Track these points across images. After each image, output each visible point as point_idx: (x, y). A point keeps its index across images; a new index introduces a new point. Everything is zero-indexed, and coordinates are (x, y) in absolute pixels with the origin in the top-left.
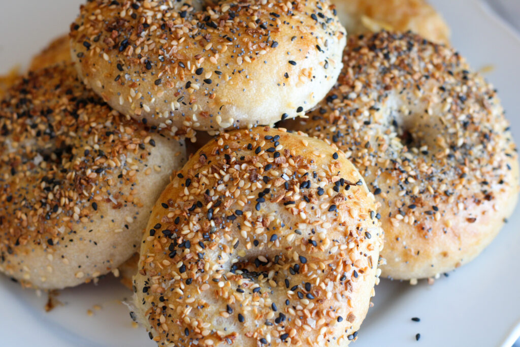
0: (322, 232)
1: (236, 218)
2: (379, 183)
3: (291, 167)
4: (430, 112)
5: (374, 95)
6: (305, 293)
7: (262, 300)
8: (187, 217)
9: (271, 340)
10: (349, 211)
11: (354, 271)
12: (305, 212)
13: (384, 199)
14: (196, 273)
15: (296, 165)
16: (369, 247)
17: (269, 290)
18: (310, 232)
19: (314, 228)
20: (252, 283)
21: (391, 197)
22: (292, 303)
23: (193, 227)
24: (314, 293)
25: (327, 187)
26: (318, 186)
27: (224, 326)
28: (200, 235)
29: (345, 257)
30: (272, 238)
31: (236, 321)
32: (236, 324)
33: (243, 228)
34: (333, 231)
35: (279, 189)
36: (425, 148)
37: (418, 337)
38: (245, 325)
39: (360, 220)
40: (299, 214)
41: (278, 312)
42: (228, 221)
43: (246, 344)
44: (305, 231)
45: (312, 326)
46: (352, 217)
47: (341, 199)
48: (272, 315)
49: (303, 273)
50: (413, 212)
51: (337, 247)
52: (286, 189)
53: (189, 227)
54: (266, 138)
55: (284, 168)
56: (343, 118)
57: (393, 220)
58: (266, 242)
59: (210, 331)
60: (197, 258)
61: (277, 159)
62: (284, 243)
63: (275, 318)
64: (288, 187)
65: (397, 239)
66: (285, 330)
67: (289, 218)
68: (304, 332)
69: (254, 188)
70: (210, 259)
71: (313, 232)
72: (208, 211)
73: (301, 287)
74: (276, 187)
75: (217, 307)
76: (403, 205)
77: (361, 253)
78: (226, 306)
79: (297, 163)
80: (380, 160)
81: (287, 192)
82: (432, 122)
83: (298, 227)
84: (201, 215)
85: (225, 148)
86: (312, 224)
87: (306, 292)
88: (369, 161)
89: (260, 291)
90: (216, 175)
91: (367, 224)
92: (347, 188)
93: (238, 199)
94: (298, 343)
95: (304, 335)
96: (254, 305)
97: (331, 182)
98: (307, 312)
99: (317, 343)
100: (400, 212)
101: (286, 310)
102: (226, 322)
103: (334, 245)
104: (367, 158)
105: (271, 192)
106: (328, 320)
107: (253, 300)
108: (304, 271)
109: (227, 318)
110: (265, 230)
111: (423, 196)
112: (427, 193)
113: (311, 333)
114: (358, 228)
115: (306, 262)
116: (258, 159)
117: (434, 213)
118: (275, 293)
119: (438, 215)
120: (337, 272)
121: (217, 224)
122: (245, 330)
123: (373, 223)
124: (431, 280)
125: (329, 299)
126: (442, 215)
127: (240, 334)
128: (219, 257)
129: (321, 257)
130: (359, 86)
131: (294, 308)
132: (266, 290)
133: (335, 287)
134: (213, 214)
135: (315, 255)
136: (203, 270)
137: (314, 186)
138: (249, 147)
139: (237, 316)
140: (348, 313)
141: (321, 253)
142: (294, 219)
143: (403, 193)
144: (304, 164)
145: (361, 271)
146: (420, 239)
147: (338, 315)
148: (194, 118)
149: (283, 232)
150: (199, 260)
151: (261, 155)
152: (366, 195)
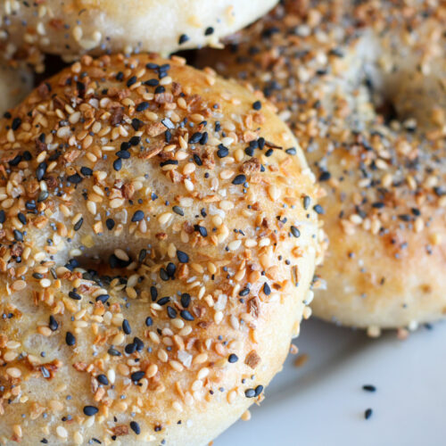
0: (218, 215)
1: (82, 180)
2: (329, 164)
3: (180, 112)
4: (426, 69)
5: (338, 33)
6: (179, 309)
7: (109, 314)
8: (5, 174)
9: (116, 380)
10: (267, 189)
11: (265, 283)
12: (193, 181)
13: (334, 190)
14: (9, 262)
15: (189, 108)
16: (295, 251)
17: (124, 302)
18: (198, 213)
19: (205, 207)
20: (96, 287)
21: (346, 188)
22: (156, 324)
23: (12, 190)
24: (195, 310)
25: (234, 148)
26: (220, 142)
27: (41, 349)
28: (21, 202)
29: (251, 258)
30: (136, 217)
31: (63, 343)
32: (63, 349)
33: (90, 197)
34: (236, 216)
35: (154, 140)
36: (411, 123)
37: (368, 414)
38: (75, 350)
39: (283, 206)
40: (183, 182)
41: (132, 336)
42: (69, 184)
43: (74, 382)
44: (190, 210)
45: (185, 364)
46: (272, 199)
47: (254, 165)
48: (122, 339)
49: (181, 278)
50: (379, 215)
51: (240, 242)
52: (166, 141)
53: (6, 190)
54: (148, 67)
55: (167, 110)
56: (283, 61)
57: (344, 222)
58: (125, 222)
59: (17, 355)
60: (12, 239)
61: (159, 95)
62: (155, 228)
63: (126, 344)
64: (170, 138)
65: (349, 255)
66: (140, 366)
67: (166, 188)
68: (171, 373)
69: (115, 136)
70: (34, 244)
71: (204, 214)
72: (40, 166)
73: (175, 300)
74: (150, 136)
75: (35, 319)
76: (365, 201)
77: (280, 258)
78: (48, 317)
79: (191, 106)
80: (335, 130)
81: (167, 145)
82: (428, 86)
83: (178, 202)
84: (28, 172)
85: (81, 76)
86: (202, 199)
87: (181, 308)
88: (316, 128)
89: (108, 301)
90: (59, 113)
91: (295, 214)
92: (268, 154)
93: (87, 150)
94: (158, 388)
95: (171, 378)
96: (94, 321)
97: (241, 141)
98: (178, 340)
99: (192, 392)
100: (357, 211)
101: (146, 334)
102: (46, 343)
103: (236, 239)
104: (313, 123)
105: (141, 143)
106: (214, 358)
107: (93, 314)
108: (182, 275)
109: (49, 337)
110: (125, 202)
111: (398, 192)
112: (405, 188)
113: (183, 375)
114: (278, 218)
115: (187, 261)
116: (129, 94)
117: (414, 221)
118: (132, 308)
119: (420, 224)
120: (236, 282)
121: (51, 187)
122: (74, 360)
123: (308, 216)
124: (403, 333)
125: (218, 323)
126: (426, 225)
127: (65, 364)
128: (50, 241)
129: (212, 254)
130: (315, 17)
131: (159, 332)
132: (117, 301)
133: (229, 304)
134: (45, 171)
135: (202, 251)
136: (19, 259)
137: (214, 141)
138: (119, 78)
139: (64, 335)
140: (250, 351)
141: (213, 249)
142: (174, 190)
143: (366, 182)
144: (202, 109)
145: (277, 286)
146: (388, 260)
147: (231, 351)
148: (41, 29)
149: (153, 208)
150: (14, 243)
151: (136, 89)
152: (300, 170)
